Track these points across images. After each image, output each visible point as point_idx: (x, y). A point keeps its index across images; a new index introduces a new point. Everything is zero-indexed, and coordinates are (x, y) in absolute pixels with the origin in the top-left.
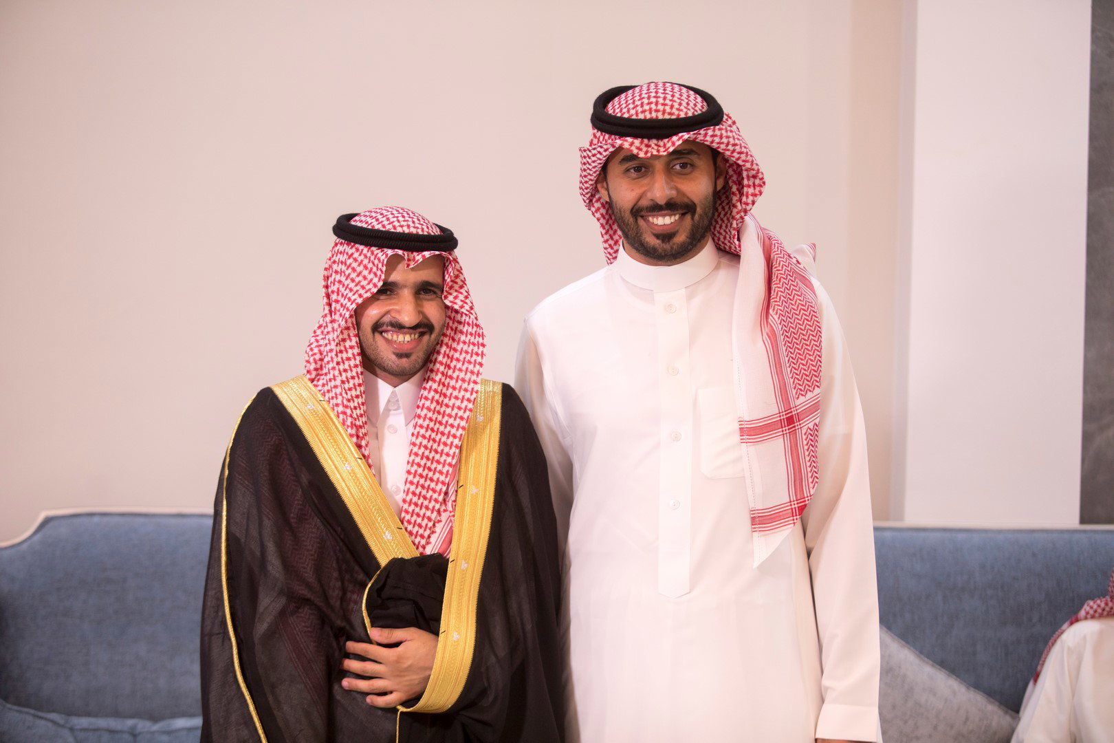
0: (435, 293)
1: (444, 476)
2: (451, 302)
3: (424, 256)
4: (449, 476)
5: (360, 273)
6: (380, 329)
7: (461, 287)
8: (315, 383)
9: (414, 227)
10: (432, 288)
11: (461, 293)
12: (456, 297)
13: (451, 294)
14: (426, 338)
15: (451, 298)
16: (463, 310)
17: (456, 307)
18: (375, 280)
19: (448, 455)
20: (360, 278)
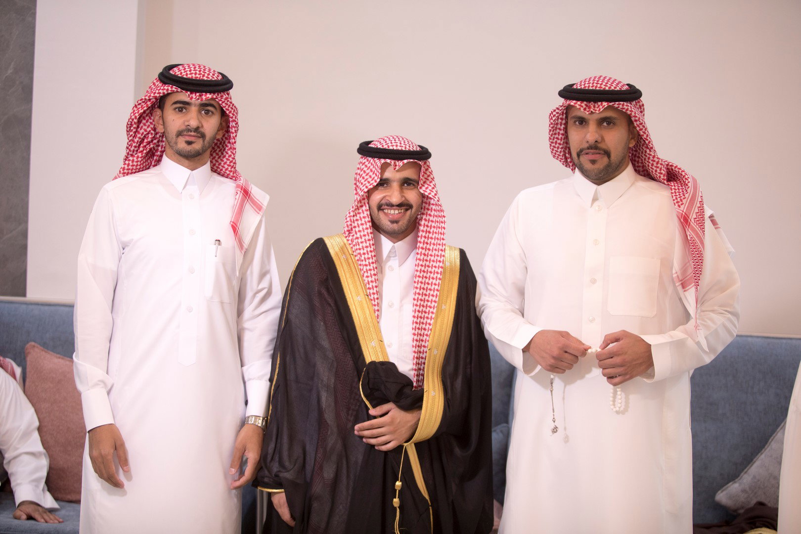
0: (414, 185)
1: (435, 297)
2: (424, 191)
3: (403, 163)
4: (438, 297)
5: (368, 174)
6: (382, 208)
7: (431, 182)
8: (347, 238)
9: (400, 146)
10: (411, 182)
11: (430, 186)
12: (427, 188)
13: (424, 186)
14: (409, 212)
15: (424, 188)
16: (430, 196)
17: (426, 194)
18: (376, 178)
19: (435, 284)
20: (368, 177)
